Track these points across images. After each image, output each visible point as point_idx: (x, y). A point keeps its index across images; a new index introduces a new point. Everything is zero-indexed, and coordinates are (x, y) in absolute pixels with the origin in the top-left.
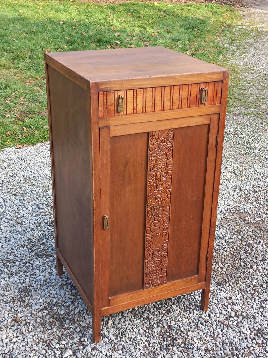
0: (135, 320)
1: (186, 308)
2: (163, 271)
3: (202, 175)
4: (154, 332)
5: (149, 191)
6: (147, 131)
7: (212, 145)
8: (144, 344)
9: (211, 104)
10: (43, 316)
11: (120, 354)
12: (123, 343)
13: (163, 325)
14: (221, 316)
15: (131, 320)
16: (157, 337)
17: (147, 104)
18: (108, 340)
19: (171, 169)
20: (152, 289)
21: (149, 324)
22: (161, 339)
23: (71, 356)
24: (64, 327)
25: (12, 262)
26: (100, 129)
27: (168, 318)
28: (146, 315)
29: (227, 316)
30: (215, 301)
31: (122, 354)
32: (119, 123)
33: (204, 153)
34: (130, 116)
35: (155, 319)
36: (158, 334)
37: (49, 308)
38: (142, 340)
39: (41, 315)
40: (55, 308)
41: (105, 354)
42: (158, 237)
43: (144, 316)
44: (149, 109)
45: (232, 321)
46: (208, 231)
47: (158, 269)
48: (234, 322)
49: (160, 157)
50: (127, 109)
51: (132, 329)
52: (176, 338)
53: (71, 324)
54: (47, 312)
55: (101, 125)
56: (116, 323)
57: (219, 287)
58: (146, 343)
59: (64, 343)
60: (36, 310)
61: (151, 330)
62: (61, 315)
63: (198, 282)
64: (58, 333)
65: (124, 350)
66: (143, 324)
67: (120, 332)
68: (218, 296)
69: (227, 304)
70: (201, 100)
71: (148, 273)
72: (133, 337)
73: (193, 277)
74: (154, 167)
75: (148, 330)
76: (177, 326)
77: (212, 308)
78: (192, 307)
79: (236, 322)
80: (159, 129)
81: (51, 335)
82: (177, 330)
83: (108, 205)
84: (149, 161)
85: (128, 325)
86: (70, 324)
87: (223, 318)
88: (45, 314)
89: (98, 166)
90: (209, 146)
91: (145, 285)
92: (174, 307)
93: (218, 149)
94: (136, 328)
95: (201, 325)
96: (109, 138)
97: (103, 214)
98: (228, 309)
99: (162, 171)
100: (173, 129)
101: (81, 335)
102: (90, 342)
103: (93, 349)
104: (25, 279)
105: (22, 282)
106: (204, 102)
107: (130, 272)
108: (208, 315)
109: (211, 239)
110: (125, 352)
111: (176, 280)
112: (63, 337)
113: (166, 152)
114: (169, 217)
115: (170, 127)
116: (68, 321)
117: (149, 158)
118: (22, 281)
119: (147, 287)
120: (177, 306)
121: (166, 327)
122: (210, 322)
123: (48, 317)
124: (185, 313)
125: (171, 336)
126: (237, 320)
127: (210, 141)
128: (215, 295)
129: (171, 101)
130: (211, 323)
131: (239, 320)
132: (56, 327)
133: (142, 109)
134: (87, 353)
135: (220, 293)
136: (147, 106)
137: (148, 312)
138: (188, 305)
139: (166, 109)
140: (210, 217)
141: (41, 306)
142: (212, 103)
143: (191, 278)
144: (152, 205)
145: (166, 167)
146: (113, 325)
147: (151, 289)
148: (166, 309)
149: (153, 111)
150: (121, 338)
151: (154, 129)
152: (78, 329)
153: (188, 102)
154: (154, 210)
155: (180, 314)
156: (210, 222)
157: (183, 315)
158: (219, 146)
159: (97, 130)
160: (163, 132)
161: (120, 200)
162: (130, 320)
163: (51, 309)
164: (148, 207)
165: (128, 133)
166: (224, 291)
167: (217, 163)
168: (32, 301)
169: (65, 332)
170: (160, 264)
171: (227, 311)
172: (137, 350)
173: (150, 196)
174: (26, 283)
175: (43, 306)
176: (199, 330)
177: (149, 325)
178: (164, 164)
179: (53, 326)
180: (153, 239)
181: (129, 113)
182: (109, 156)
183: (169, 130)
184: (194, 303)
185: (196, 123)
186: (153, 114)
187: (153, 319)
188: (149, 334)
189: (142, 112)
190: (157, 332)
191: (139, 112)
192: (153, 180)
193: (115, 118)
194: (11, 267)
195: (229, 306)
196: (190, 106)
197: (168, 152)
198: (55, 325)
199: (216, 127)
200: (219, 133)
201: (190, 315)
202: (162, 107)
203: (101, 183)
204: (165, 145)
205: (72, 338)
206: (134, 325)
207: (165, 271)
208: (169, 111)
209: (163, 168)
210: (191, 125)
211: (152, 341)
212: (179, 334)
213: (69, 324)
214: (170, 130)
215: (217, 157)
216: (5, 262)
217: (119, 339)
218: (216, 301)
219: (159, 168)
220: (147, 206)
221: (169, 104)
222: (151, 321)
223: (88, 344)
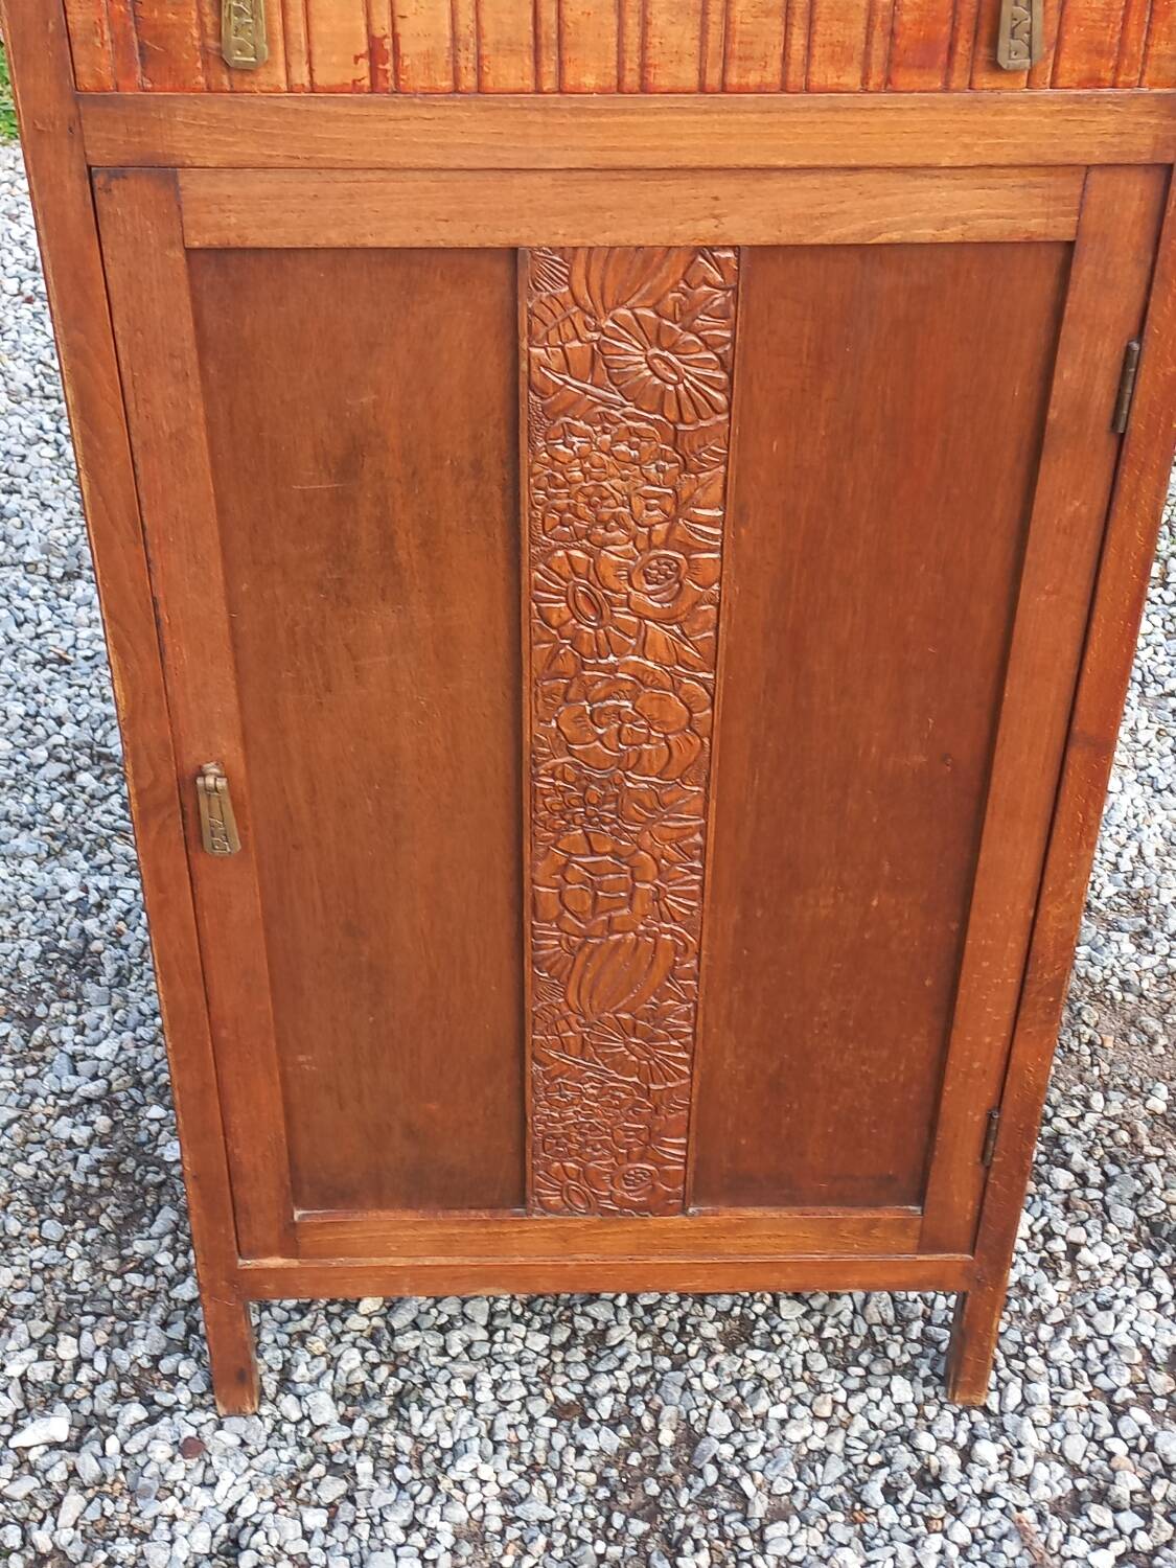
0: (519, 1330)
1: (855, 1343)
2: (662, 1143)
3: (985, 614)
4: (580, 1451)
5: (538, 664)
6: (501, 239)
7: (1080, 410)
8: (477, 1514)
9: (1095, 82)
10: (70, 1143)
11: (307, 1535)
12: (365, 1466)
13: (656, 1414)
14: (1041, 1473)
15: (497, 1322)
16: (581, 1489)
17: (487, 24)
18: (295, 1416)
19: (714, 537)
20: (589, 1226)
21: (585, 1383)
22: (591, 1511)
23: (54, 1446)
24: (125, 1252)
25: (113, 772)
26: (99, 181)
27: (711, 1381)
28: (600, 1311)
29: (1082, 1484)
30: (1063, 1352)
31: (318, 1538)
32: (248, 150)
33: (1009, 459)
34: (341, 110)
35: (634, 1362)
36: (592, 1470)
37: (125, 1106)
38: (483, 1483)
39: (64, 1135)
40: (156, 1112)
41: (226, 1506)
42: (622, 951)
43: (579, 1321)
44: (512, 72)
45: (1099, 1529)
46: (1013, 981)
47: (627, 1129)
48: (1105, 1545)
49: (623, 447)
50: (317, 50)
51: (471, 1383)
52: (687, 1531)
53: (176, 1240)
54: (103, 1123)
55: (99, 154)
56: (398, 1322)
57: (1143, 1259)
58: (495, 1508)
59: (67, 1349)
60: (59, 1095)
61: (570, 1430)
62: (162, 1165)
63: (921, 1250)
64: (76, 1278)
65: (346, 1512)
66: (546, 1374)
67: (394, 1386)
68: (1104, 1321)
69: (1130, 1394)
70: (993, 43)
71: (553, 1136)
72: (446, 1443)
73: (888, 1214)
74: (570, 508)
75: (553, 1422)
76: (737, 1452)
77: (1014, 1396)
78: (893, 1351)
79: (1119, 1547)
80: (602, 239)
81: (37, 1282)
82: (722, 1476)
83: (224, 704)
84: (525, 458)
85: (456, 1349)
86: (167, 1240)
87: (1041, 1493)
88: (86, 1131)
89: (119, 446)
90: (1053, 414)
91: (539, 1194)
92: (790, 1310)
93: (1134, 450)
94: (496, 1386)
95: (880, 1499)
96: (178, 254)
97: (194, 752)
98: (1117, 1434)
99: (641, 545)
100: (735, 248)
101: (178, 1331)
102: (202, 1395)
103: (190, 1448)
104: (115, 889)
105: (91, 901)
106: (1011, 52)
107: (434, 1107)
108: (962, 1439)
109: (1028, 1028)
110: (340, 1532)
111: (758, 1203)
112: (84, 1314)
113: (673, 415)
114: (703, 848)
115: (705, 229)
116: (174, 1216)
117: (531, 442)
118: (94, 897)
119: (547, 1208)
120: (806, 1316)
121: (667, 1437)
122: (950, 1492)
123: (85, 1161)
124: (829, 1379)
125: (662, 1511)
126: (1132, 1536)
127: (1067, 374)
128: (1092, 1307)
129: (715, 17)
130: (952, 1507)
131: (1144, 1542)
132: (91, 1235)
133: (445, 56)
134: (141, 1460)
135: (1128, 1301)
136: (490, 37)
137: (622, 1300)
138: (884, 1323)
139: (664, 82)
140: (1030, 895)
141: (95, 1077)
142: (1109, 76)
143: (869, 1214)
144: (570, 753)
145: (672, 520)
146: (376, 1321)
147: (580, 1220)
148: (737, 1311)
149: (549, 84)
150: (376, 1423)
151: (563, 233)
152: (186, 1291)
153: (868, 42)
154: (585, 790)
155: (798, 1371)
156: (1028, 929)
157: (817, 1387)
158: (1138, 425)
159: (74, 187)
160: (638, 263)
161: (328, 689)
162: (492, 1315)
163: (135, 1108)
164: (536, 764)
165: (336, 237)
166: (1158, 1296)
167: (1111, 553)
168: (67, 1034)
169: (116, 1284)
170: (640, 1105)
171: (1101, 1444)
172: (417, 1539)
173: (550, 693)
174: (103, 916)
175: (102, 1083)
176: (854, 1522)
177: (578, 1388)
178: (659, 497)
179: (79, 1224)
180: (581, 958)
181: (337, 80)
182: (195, 385)
183: (699, 250)
184: (928, 1321)
185: (945, 223)
186: (545, 111)
187: (620, 1352)
188: (551, 1447)
189: (447, 84)
190: (601, 1451)
191: (420, 83)
192: (570, 597)
193: (218, 106)
194: (92, 797)
195: (1139, 1414)
196: (888, 80)
197: (687, 417)
198: (92, 1222)
199: (1129, 274)
200: (1152, 328)
201: (856, 1403)
202: (632, 63)
203: (157, 563)
204: (659, 365)
205: (124, 1341)
206: (491, 1359)
207: (674, 1146)
208: (688, 101)
209: (651, 526)
210: (895, 236)
211: (535, 1509)
212: (712, 1514)
213: (161, 1237)
214: (705, 250)
215: (1121, 510)
216: (84, 760)
217: (361, 1425)
218: (1071, 1356)
219: (614, 517)
220: (526, 757)
221: (691, 45)
222: (600, 1368)
223: (178, 1402)
